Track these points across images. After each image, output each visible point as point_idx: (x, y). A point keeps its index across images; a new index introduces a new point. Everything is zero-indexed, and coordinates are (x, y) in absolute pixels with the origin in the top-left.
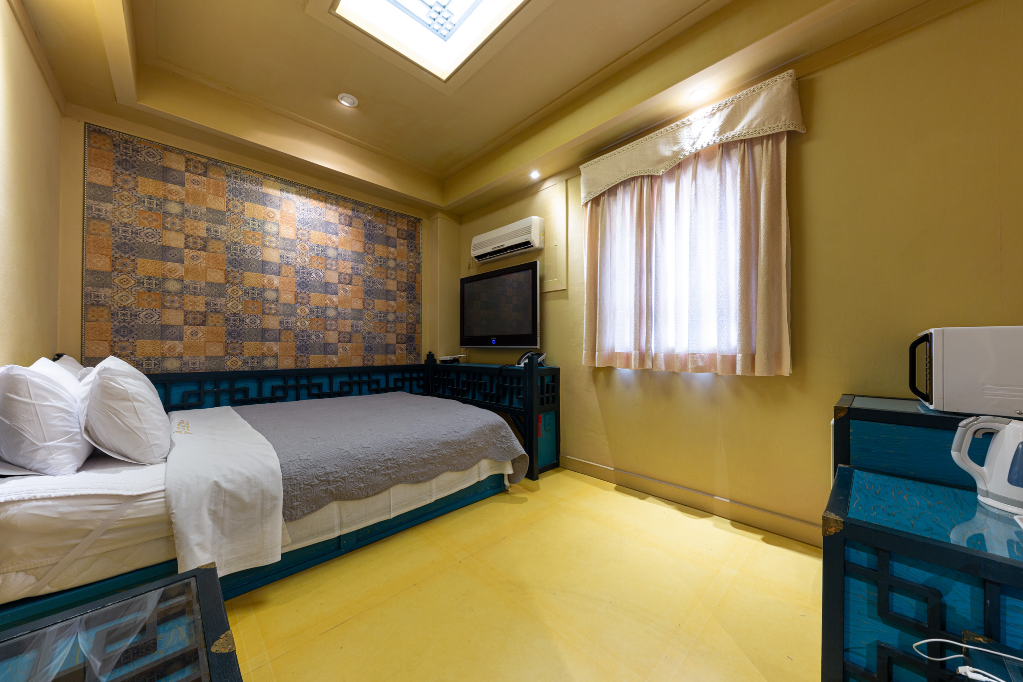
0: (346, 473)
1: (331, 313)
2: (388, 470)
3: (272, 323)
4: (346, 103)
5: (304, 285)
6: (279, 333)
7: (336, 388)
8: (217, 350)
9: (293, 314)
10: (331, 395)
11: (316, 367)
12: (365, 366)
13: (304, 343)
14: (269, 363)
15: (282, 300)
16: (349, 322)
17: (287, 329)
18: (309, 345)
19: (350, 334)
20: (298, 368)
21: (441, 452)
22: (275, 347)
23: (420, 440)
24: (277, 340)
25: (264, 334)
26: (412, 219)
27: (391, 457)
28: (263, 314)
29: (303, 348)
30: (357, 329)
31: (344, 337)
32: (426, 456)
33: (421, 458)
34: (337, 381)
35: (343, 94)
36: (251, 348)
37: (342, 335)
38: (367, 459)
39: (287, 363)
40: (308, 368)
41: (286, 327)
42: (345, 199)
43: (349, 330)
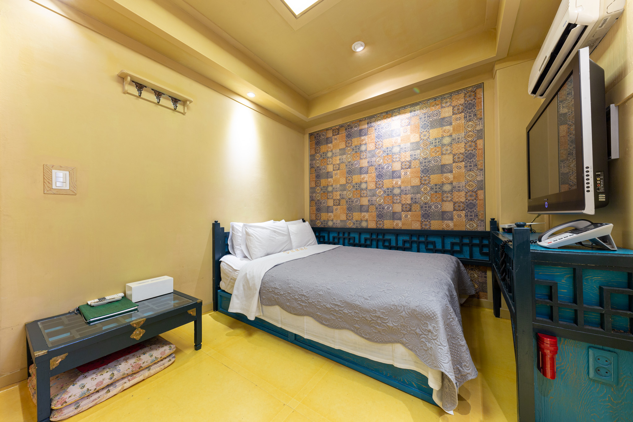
0: (282, 292)
1: (397, 191)
2: (303, 303)
3: (365, 201)
4: (359, 49)
5: (380, 176)
6: (368, 207)
7: (400, 244)
8: (343, 217)
9: (374, 195)
10: (397, 248)
11: (388, 228)
12: (423, 229)
13: (380, 213)
14: (364, 225)
15: (369, 188)
16: (409, 196)
17: (372, 204)
18: (384, 214)
19: (410, 205)
20: (378, 228)
21: (342, 309)
22: (366, 215)
23: (329, 291)
24: (367, 211)
25: (361, 209)
26: (470, 89)
27: (305, 294)
28: (361, 197)
29: (380, 216)
30: (415, 201)
31: (406, 208)
32: (328, 306)
33: (325, 305)
34: (401, 239)
35: (353, 45)
36: (356, 216)
37: (404, 206)
38: (293, 289)
39: (372, 225)
40: (383, 228)
41: (371, 203)
42: (405, 107)
43: (409, 202)
